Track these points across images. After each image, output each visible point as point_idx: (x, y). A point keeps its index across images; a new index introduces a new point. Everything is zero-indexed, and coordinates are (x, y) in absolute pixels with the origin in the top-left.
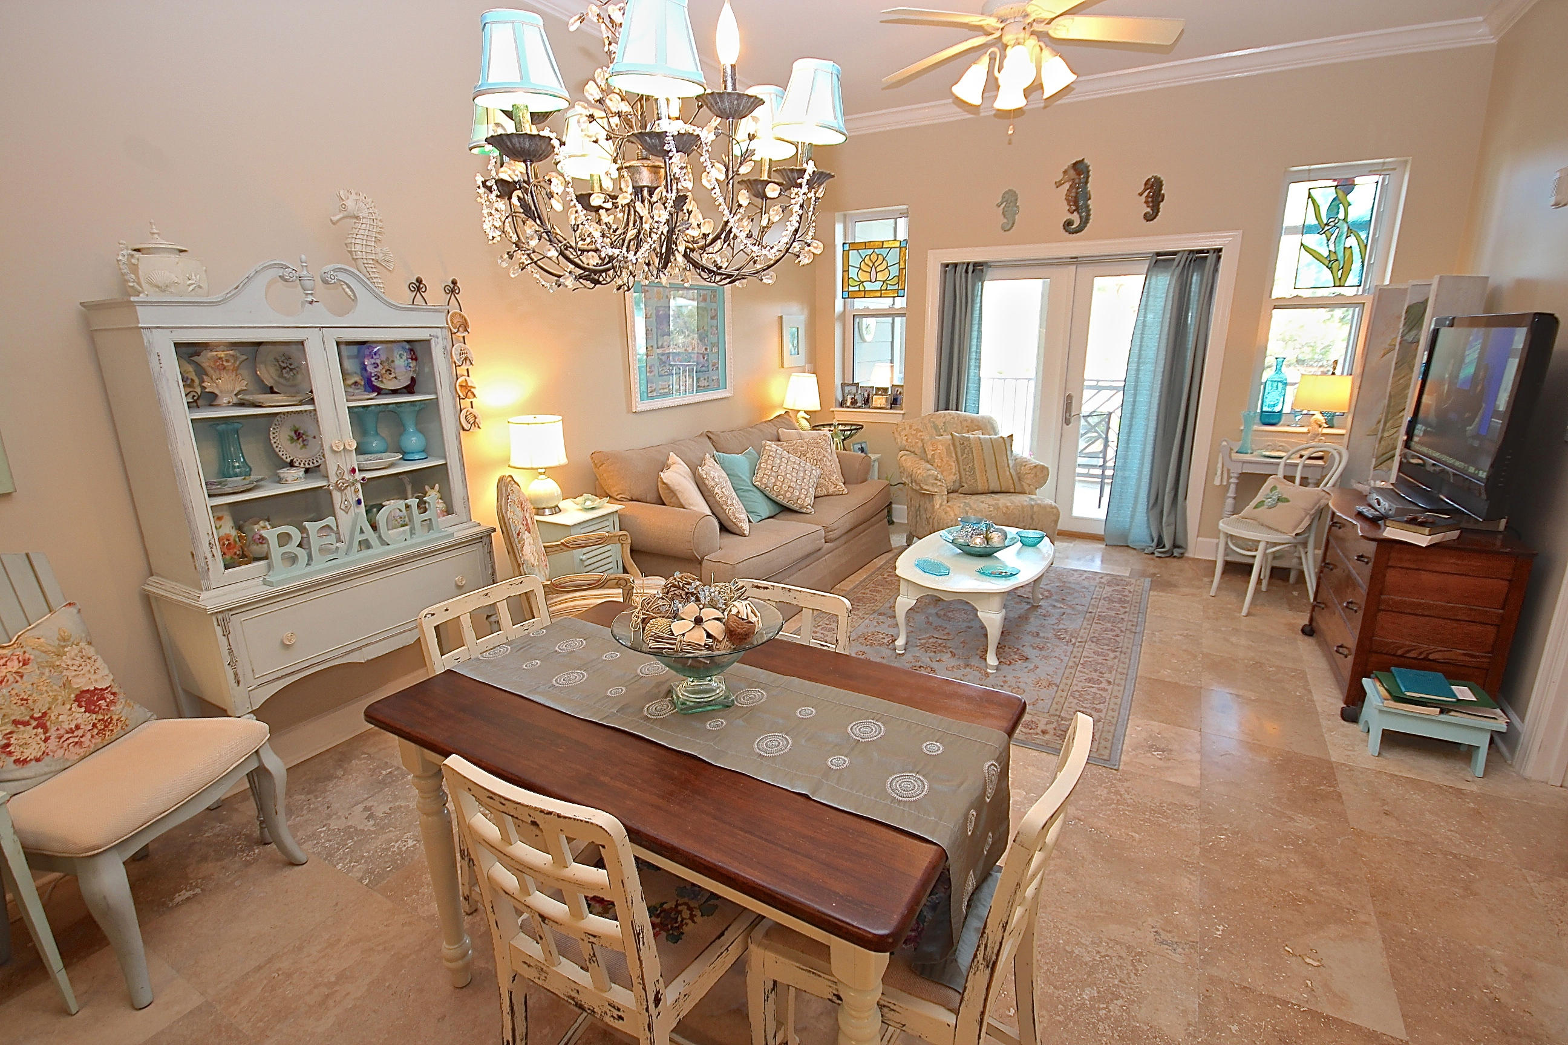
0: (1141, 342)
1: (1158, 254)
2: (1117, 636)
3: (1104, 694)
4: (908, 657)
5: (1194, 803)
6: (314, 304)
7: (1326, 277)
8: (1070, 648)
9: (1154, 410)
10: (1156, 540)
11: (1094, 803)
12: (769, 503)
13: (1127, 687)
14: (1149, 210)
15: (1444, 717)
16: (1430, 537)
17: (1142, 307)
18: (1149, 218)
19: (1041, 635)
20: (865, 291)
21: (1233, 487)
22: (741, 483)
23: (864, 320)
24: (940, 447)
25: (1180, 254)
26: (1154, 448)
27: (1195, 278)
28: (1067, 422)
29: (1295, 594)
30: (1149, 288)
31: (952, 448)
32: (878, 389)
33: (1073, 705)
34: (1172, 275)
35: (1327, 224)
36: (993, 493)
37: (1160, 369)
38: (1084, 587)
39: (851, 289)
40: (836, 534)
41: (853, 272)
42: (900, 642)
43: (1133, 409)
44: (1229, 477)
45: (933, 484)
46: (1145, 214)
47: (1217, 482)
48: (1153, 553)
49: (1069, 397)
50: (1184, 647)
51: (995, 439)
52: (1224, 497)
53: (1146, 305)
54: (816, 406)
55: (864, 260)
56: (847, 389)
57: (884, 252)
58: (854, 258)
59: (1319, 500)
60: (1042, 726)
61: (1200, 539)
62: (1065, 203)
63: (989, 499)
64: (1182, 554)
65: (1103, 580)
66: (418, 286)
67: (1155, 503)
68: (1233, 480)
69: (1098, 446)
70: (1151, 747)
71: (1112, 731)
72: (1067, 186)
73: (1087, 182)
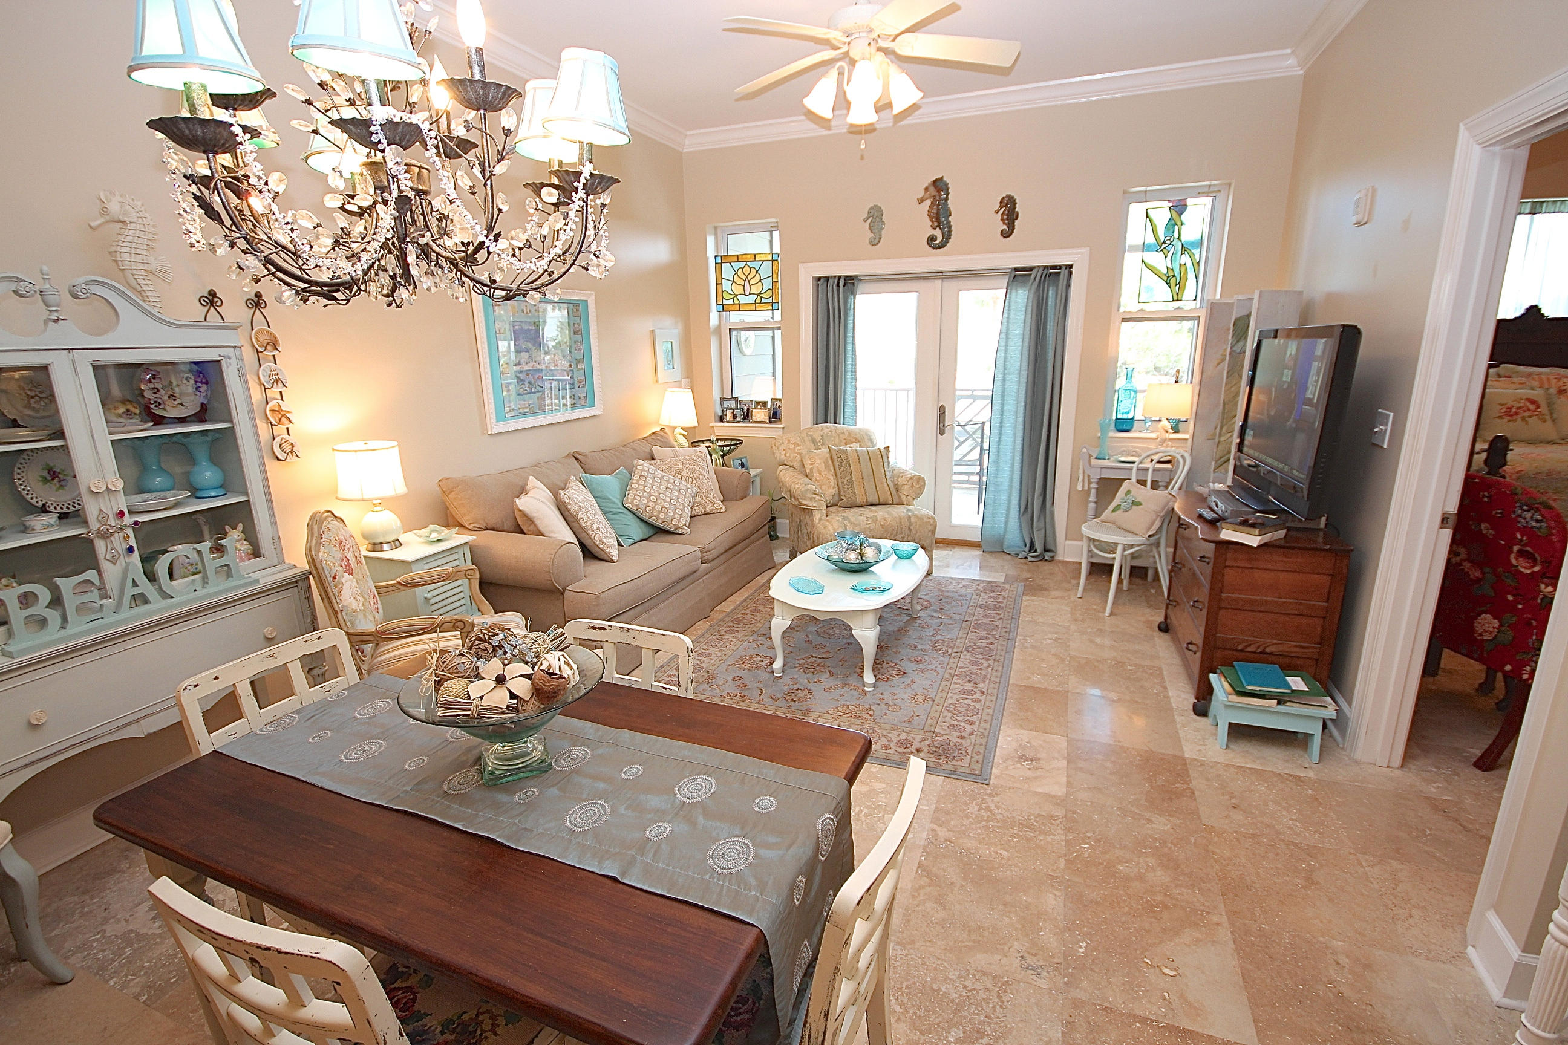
0: (1005, 353)
1: (1016, 269)
2: (991, 644)
3: (977, 705)
4: (787, 679)
5: (1060, 812)
6: (60, 322)
7: (1164, 292)
8: (946, 660)
9: (1021, 419)
10: (1028, 545)
11: (966, 822)
12: (642, 525)
13: (1000, 696)
14: (1005, 227)
15: (1281, 708)
16: (1259, 538)
17: (1005, 320)
18: (1006, 234)
19: (919, 647)
20: (739, 304)
21: (1093, 492)
22: (611, 505)
23: (743, 333)
24: (818, 461)
25: (1035, 271)
26: (1022, 455)
27: (1050, 292)
28: (942, 432)
29: (1153, 591)
30: (1009, 302)
31: (830, 461)
32: (757, 403)
33: (947, 719)
34: (1030, 290)
35: (1164, 243)
36: (872, 505)
37: (1024, 380)
38: (961, 596)
39: (725, 302)
40: (714, 553)
41: (726, 285)
42: (778, 664)
43: (1002, 419)
44: (1090, 483)
45: (811, 499)
46: (1002, 232)
47: (1080, 488)
48: (1026, 558)
49: (942, 408)
50: (1053, 651)
51: (872, 451)
52: (1087, 502)
53: (1008, 318)
54: (693, 422)
55: (737, 273)
56: (726, 404)
57: (756, 265)
58: (727, 271)
59: (1168, 503)
60: (916, 744)
61: (1068, 542)
62: (928, 219)
63: (867, 512)
64: (1053, 557)
65: (979, 588)
66: (211, 299)
67: (1026, 508)
68: (1094, 485)
69: (975, 454)
70: (1021, 757)
71: (984, 744)
72: (928, 203)
73: (947, 199)
